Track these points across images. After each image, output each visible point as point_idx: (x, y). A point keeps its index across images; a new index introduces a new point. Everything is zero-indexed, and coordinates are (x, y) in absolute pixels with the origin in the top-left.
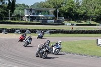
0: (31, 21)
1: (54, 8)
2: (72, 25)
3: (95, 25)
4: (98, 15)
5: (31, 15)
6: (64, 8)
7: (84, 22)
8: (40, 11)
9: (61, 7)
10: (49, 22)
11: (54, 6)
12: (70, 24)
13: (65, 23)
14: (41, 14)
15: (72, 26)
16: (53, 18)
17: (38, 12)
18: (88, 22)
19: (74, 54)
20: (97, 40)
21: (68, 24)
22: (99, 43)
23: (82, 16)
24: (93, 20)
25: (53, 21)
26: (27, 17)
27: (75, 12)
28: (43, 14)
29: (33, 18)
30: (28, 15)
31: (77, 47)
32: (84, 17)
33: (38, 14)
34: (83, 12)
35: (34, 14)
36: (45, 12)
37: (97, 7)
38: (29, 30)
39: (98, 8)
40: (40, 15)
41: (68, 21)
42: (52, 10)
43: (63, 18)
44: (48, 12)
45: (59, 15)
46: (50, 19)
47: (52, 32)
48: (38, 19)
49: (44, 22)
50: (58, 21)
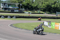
0: (4, 10)
1: (18, 3)
3: (43, 13)
5: (5, 7)
8: (10, 5)
9: (22, 2)
10: (15, 11)
11: (18, 2)
12: (28, 13)
13: (25, 12)
14: (11, 6)
16: (18, 9)
19: (30, 30)
20: (44, 22)
21: (27, 13)
22: (45, 24)
23: (35, 8)
25: (18, 11)
26: (2, 8)
27: (31, 5)
29: (6, 9)
30: (3, 7)
34: (36, 5)
35: (6, 6)
36: (13, 5)
37: (44, 3)
38: (3, 16)
41: (27, 11)
43: (24, 9)
44: (15, 5)
45: (22, 7)
46: (16, 10)
47: (17, 17)
48: (9, 9)
49: (13, 11)
50: (21, 11)
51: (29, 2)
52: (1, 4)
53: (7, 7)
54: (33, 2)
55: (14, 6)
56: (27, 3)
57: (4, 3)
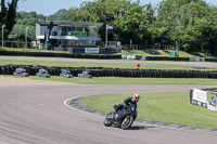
0: (49, 49)
1: (98, 21)
2: (138, 58)
3: (188, 60)
4: (193, 38)
6: (121, 22)
7: (163, 53)
8: (70, 29)
9: (113, 19)
10: (88, 51)
11: (98, 18)
12: (134, 57)
13: (123, 53)
14: (72, 35)
15: (139, 62)
16: (98, 44)
17: (65, 30)
18: (172, 53)
19: (141, 120)
20: (192, 91)
21: (129, 57)
22: (195, 98)
23: (158, 40)
24: (182, 49)
25: (96, 50)
26: (42, 41)
27: (144, 31)
28: (76, 35)
29: (54, 43)
30: (43, 37)
31: (149, 107)
32: (164, 42)
33: (64, 34)
34: (161, 30)
35: (56, 34)
36: (80, 29)
37: (191, 21)
39: (193, 23)
40: (69, 38)
41: (129, 49)
42: (94, 26)
43: (119, 43)
44: (87, 30)
45: (111, 38)
46: (90, 46)
47: (95, 73)
48: (65, 44)
49: (78, 52)
50: (108, 50)
51: (139, 18)
52: (38, 26)
53: (57, 38)
54: (151, 19)
55: (84, 32)
56: (131, 23)
57: (48, 22)
